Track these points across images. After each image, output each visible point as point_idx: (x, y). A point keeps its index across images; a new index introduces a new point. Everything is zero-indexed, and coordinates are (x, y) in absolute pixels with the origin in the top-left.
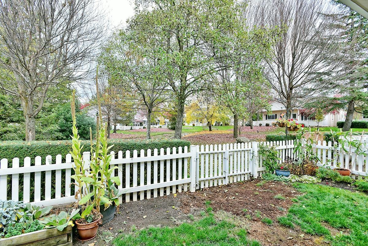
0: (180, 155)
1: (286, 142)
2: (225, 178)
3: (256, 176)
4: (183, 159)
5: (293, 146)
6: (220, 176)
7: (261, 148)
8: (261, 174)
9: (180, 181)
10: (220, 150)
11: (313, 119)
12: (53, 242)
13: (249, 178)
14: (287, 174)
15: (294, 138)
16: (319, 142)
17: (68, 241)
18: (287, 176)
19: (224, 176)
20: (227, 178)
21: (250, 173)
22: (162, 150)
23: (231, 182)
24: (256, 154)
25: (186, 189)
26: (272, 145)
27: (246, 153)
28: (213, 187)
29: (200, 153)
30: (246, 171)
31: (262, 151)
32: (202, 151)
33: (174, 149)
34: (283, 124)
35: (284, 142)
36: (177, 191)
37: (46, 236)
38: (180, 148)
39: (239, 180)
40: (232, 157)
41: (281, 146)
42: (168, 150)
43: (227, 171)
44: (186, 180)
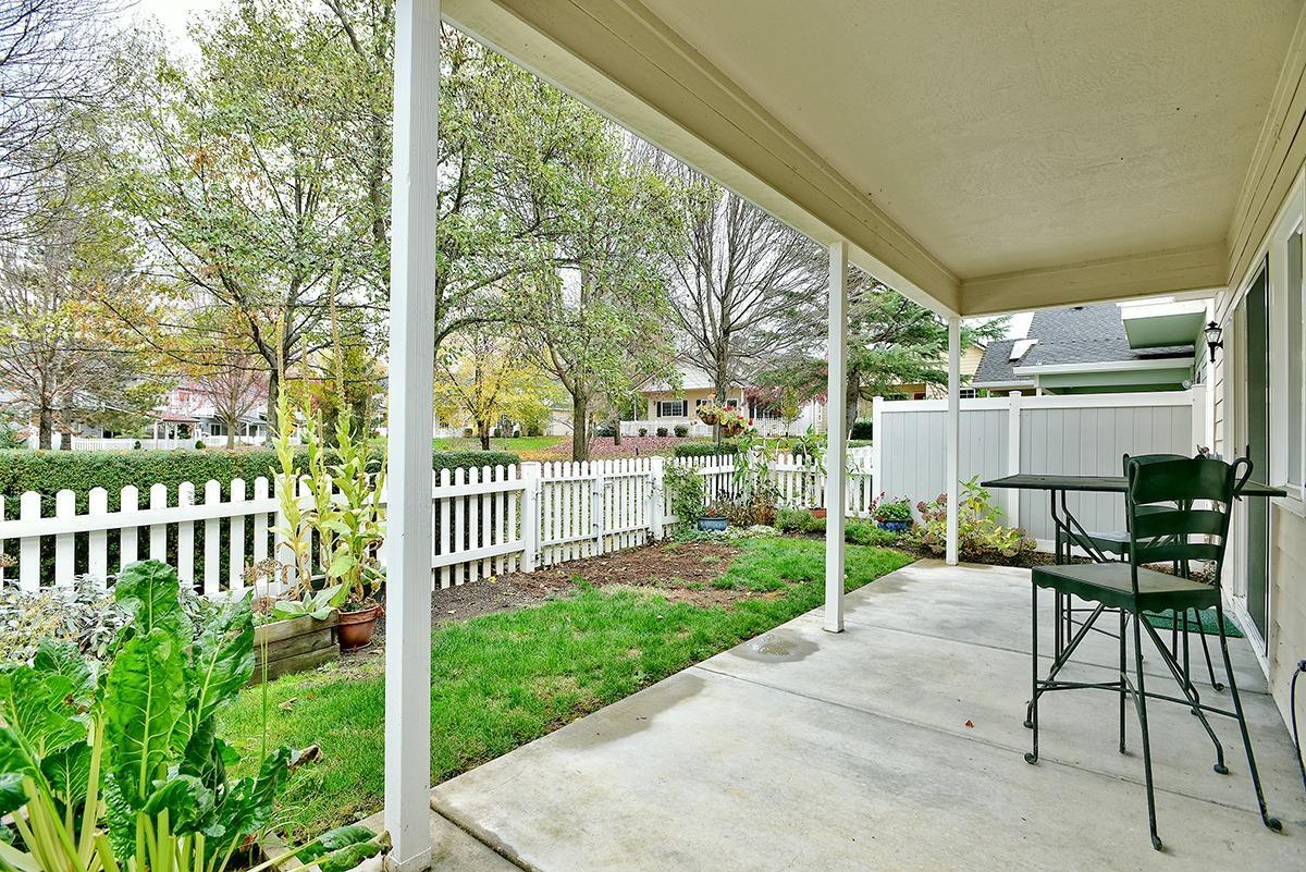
0: (500, 486)
1: (718, 459)
2: (595, 539)
3: (659, 536)
4: (506, 494)
5: (731, 468)
6: (585, 535)
7: (671, 470)
8: (669, 530)
9: (500, 548)
10: (585, 475)
11: (776, 414)
12: (305, 644)
13: (645, 542)
14: (720, 524)
15: (734, 450)
16: (781, 457)
17: (333, 644)
18: (723, 530)
19: (593, 535)
20: (600, 539)
21: (647, 529)
22: (460, 472)
23: (608, 550)
24: (659, 483)
25: (512, 568)
26: (690, 465)
27: (639, 481)
28: (572, 561)
29: (544, 480)
30: (639, 526)
31: (671, 478)
32: (548, 477)
33: (487, 470)
34: (714, 416)
35: (714, 457)
36: (493, 573)
37: (291, 632)
38: (500, 469)
39: (624, 546)
40: (609, 492)
41: (709, 468)
42: (474, 471)
43: (600, 524)
44: (513, 545)
